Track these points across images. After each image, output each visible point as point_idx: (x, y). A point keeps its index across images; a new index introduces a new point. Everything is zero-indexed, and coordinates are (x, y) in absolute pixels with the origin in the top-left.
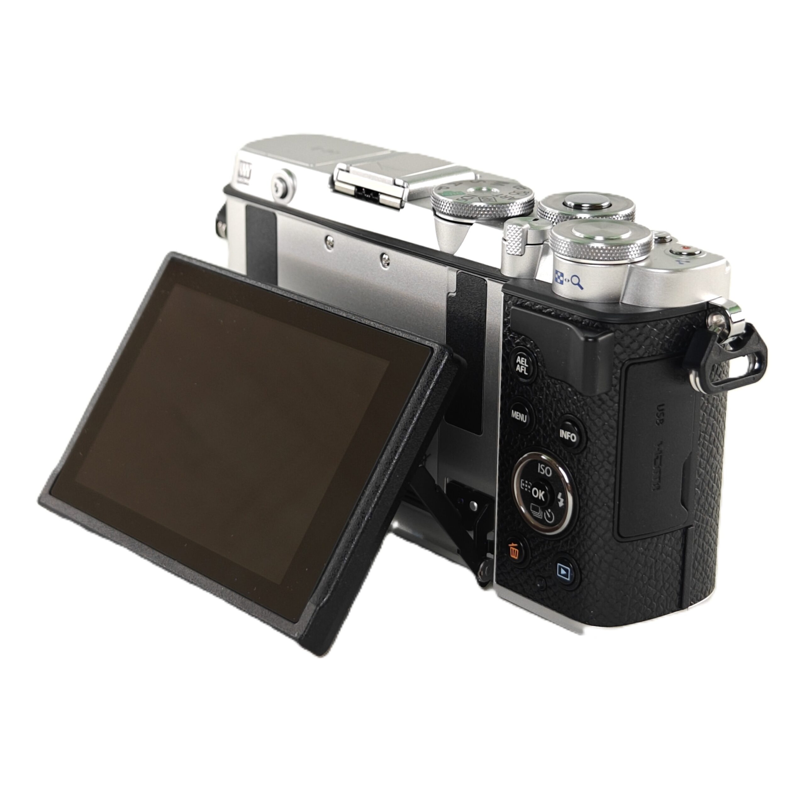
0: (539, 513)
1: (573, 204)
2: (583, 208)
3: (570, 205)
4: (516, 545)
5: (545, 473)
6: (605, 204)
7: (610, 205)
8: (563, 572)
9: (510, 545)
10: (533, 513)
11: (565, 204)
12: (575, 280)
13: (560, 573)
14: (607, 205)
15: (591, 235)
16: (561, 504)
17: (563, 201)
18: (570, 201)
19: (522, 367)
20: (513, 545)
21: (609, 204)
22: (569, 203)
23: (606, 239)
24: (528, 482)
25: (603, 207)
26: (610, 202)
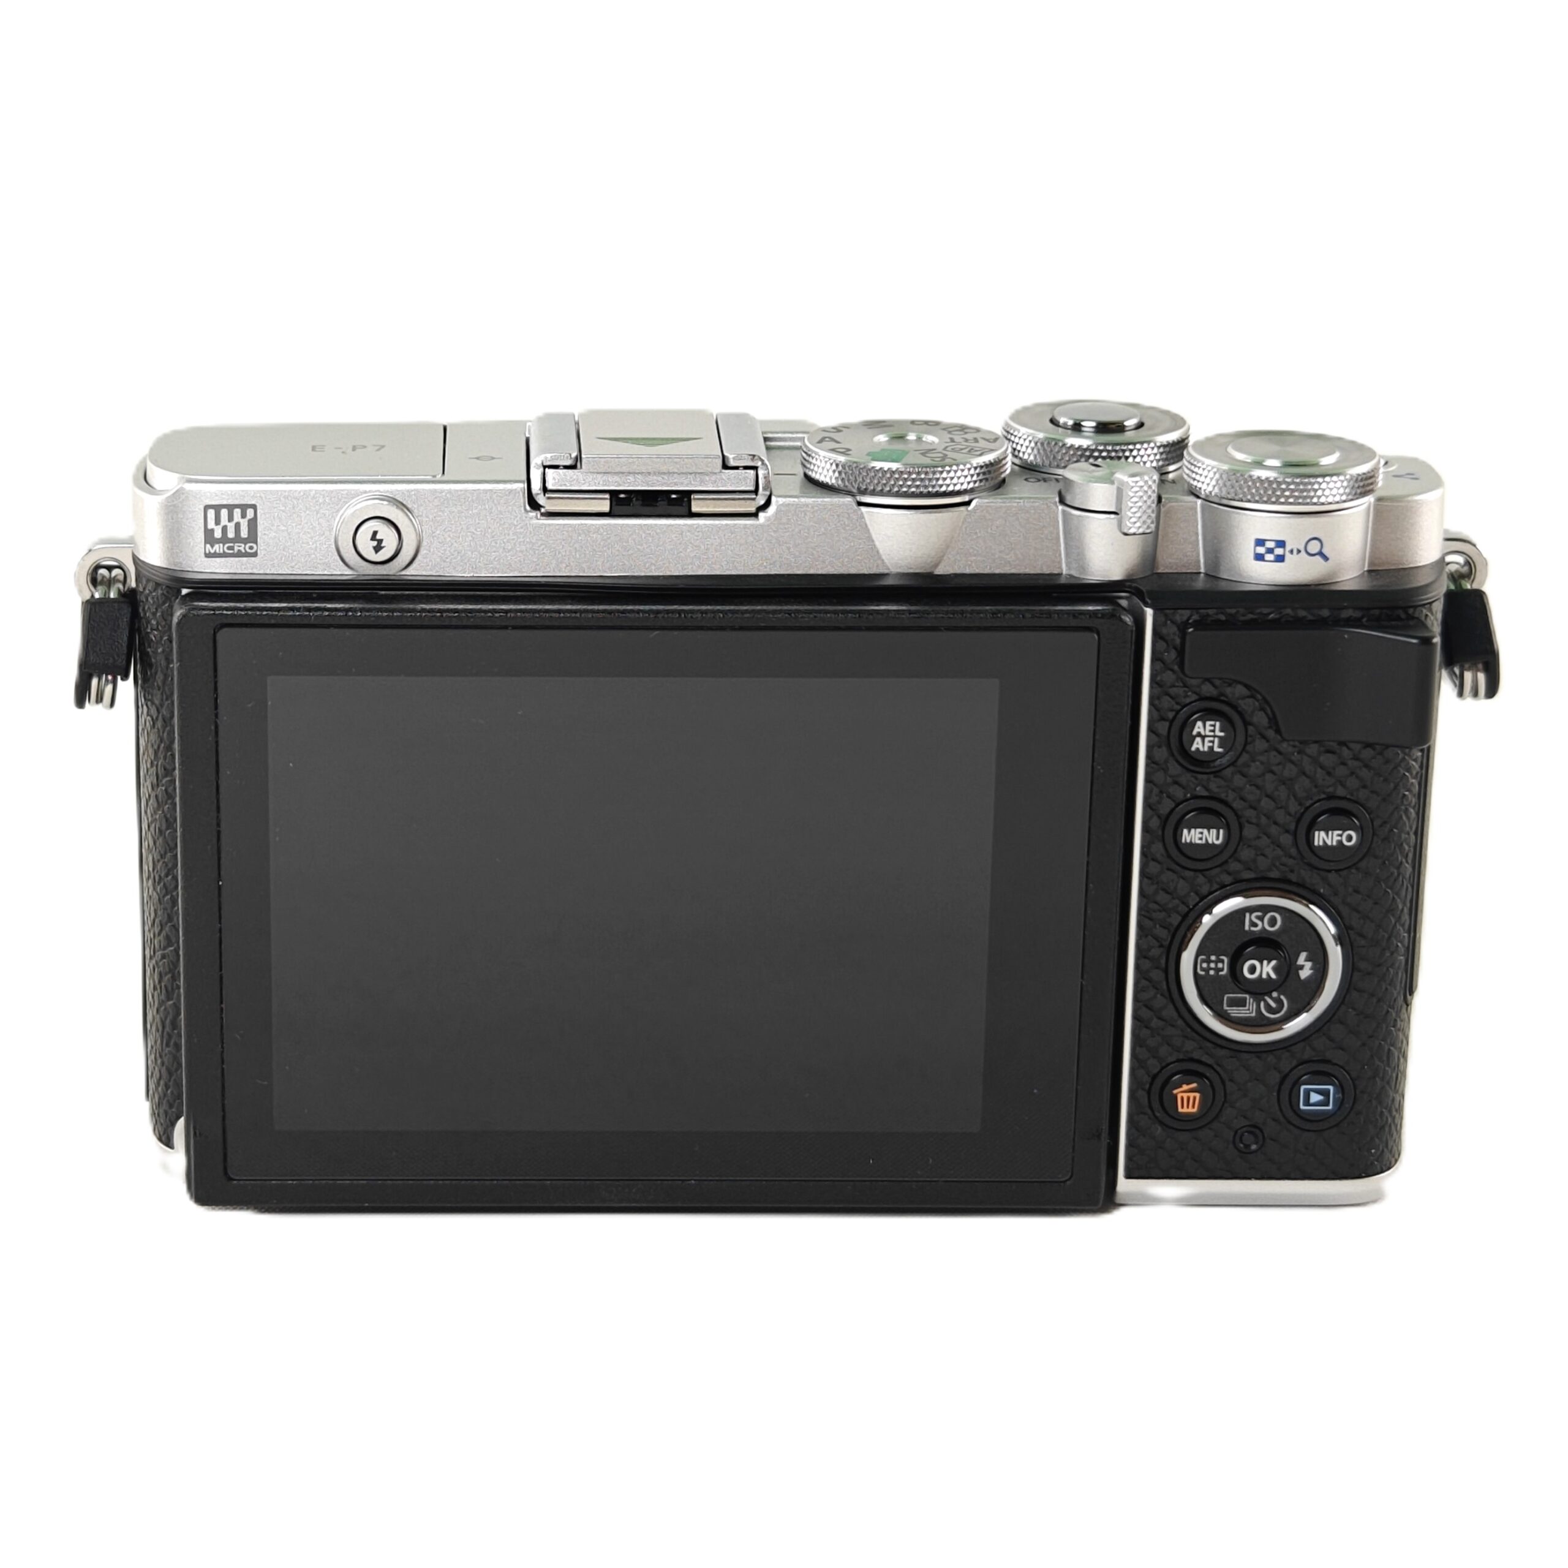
0: (1247, 1008)
1: (1071, 423)
2: (1084, 429)
3: (1065, 424)
4: (1194, 1085)
5: (1263, 927)
6: (1130, 423)
7: (1140, 425)
8: (1315, 1098)
9: (1175, 1092)
10: (1229, 1012)
11: (1054, 422)
12: (1314, 547)
13: (1307, 1102)
14: (1135, 424)
15: (1258, 459)
16: (1305, 973)
17: (1050, 417)
18: (1065, 415)
19: (1207, 739)
20: (1185, 1087)
21: (1138, 423)
22: (1062, 420)
23: (1288, 465)
24: (1218, 956)
25: (1127, 429)
26: (1141, 419)
